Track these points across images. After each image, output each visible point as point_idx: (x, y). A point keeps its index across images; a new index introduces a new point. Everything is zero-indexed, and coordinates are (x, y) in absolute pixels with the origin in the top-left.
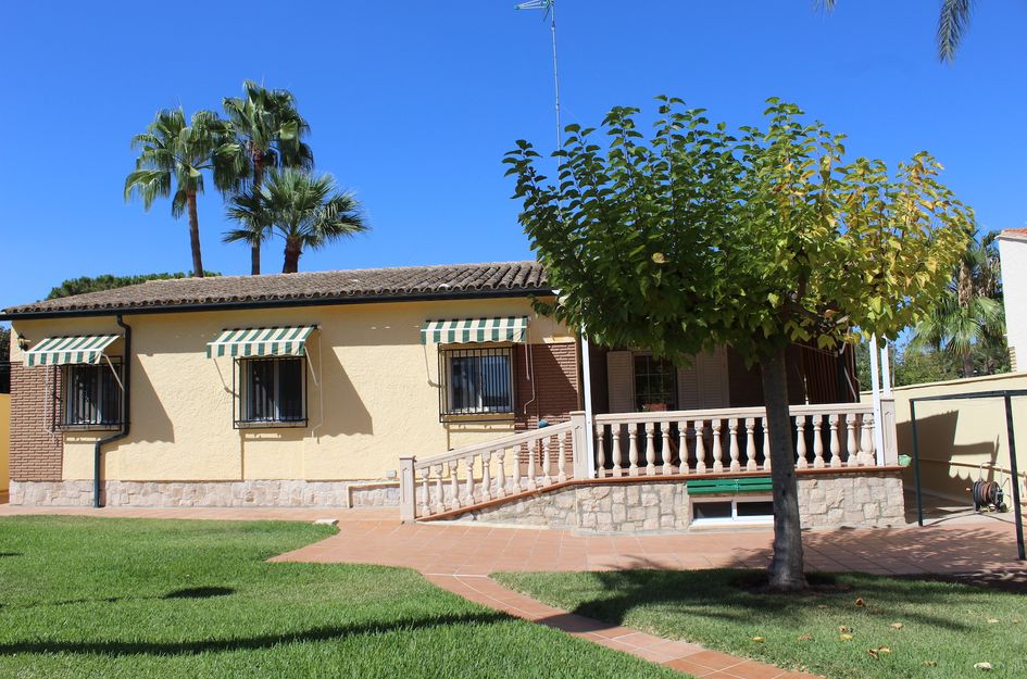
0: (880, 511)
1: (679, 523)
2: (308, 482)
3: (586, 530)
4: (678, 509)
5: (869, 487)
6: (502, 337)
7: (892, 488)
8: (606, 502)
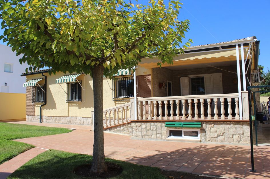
0: (240, 138)
1: (163, 137)
2: (83, 117)
3: (133, 137)
4: (163, 132)
5: (236, 128)
6: (124, 74)
7: (246, 129)
8: (140, 128)
